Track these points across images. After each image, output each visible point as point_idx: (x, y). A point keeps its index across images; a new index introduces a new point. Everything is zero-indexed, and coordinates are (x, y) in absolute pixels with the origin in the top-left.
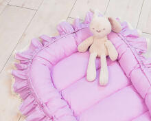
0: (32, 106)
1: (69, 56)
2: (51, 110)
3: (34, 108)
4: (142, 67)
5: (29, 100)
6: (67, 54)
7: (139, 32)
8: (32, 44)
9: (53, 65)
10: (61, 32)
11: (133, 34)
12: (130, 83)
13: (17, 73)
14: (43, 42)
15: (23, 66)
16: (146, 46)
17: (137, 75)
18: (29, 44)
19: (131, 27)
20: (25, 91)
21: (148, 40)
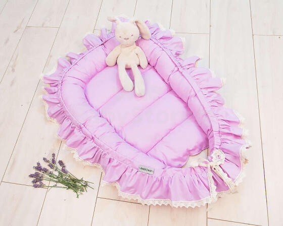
0: (70, 129)
1: (101, 71)
2: (90, 130)
3: (72, 132)
4: (181, 70)
5: (66, 123)
6: (99, 69)
7: (173, 32)
8: (59, 65)
9: (85, 83)
10: (89, 46)
11: (166, 35)
12: (170, 89)
13: (48, 97)
14: (71, 61)
15: (54, 89)
16: (182, 46)
17: (176, 79)
18: (56, 65)
19: (163, 28)
20: (61, 115)
21: (184, 40)
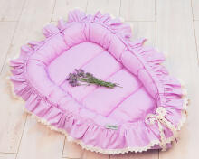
0: (36, 101)
4: (130, 49)
6: (59, 53)
7: (122, 20)
8: (22, 50)
9: (47, 64)
13: (15, 77)
14: (33, 46)
16: (130, 31)
21: (132, 25)
